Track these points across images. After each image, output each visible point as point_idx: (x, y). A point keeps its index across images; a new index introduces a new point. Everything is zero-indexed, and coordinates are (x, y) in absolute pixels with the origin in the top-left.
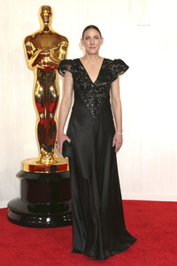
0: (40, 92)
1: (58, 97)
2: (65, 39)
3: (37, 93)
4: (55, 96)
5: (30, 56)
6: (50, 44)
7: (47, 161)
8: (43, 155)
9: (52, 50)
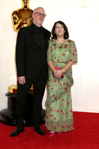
6: (27, 17)
9: (29, 20)
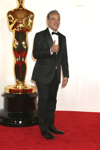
0: (16, 45)
1: (27, 48)
2: (32, 13)
3: (14, 46)
4: (25, 47)
5: (10, 23)
7: (20, 87)
8: (18, 83)
9: (24, 20)
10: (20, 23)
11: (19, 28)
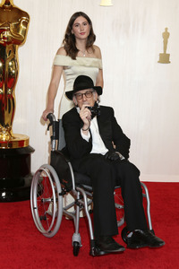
4: (14, 71)
6: (10, 19)
9: (12, 25)
10: (5, 30)
11: (4, 38)
